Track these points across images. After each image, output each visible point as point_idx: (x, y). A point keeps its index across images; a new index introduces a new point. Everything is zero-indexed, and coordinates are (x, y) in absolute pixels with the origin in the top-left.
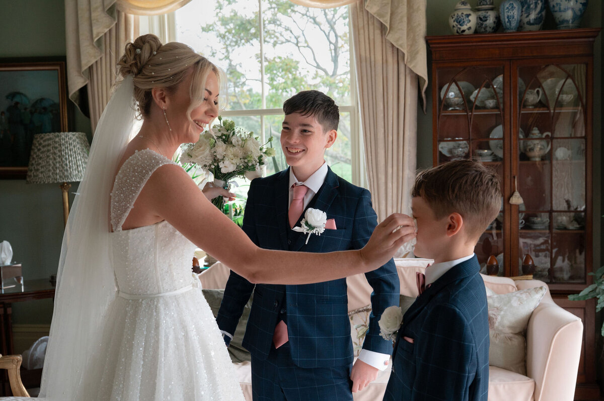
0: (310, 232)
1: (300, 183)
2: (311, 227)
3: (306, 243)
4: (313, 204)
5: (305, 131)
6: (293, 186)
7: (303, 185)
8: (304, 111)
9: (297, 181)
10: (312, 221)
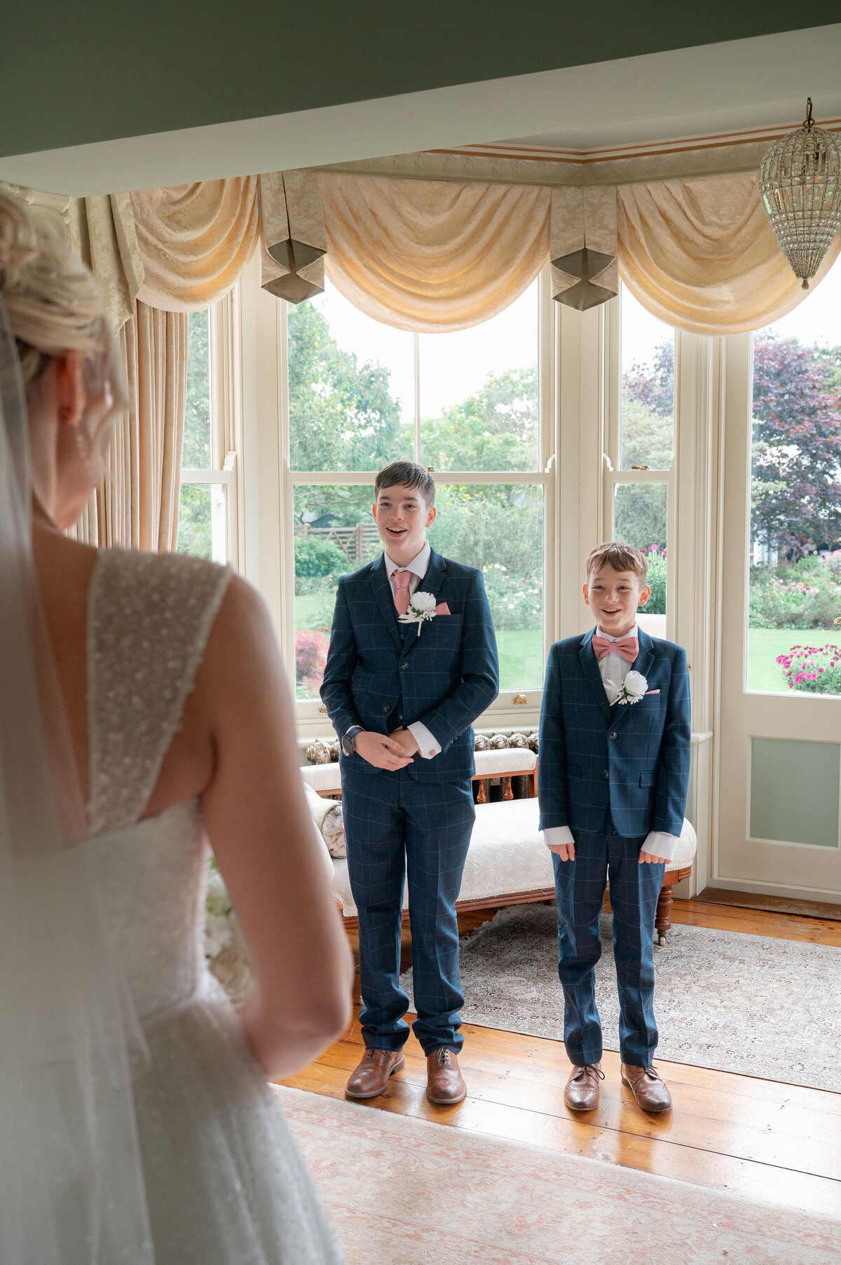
0: (420, 620)
1: (401, 570)
2: (419, 613)
3: (419, 635)
4: (420, 588)
5: (410, 506)
6: (393, 575)
7: (406, 571)
8: (408, 482)
9: (397, 567)
10: (417, 606)
